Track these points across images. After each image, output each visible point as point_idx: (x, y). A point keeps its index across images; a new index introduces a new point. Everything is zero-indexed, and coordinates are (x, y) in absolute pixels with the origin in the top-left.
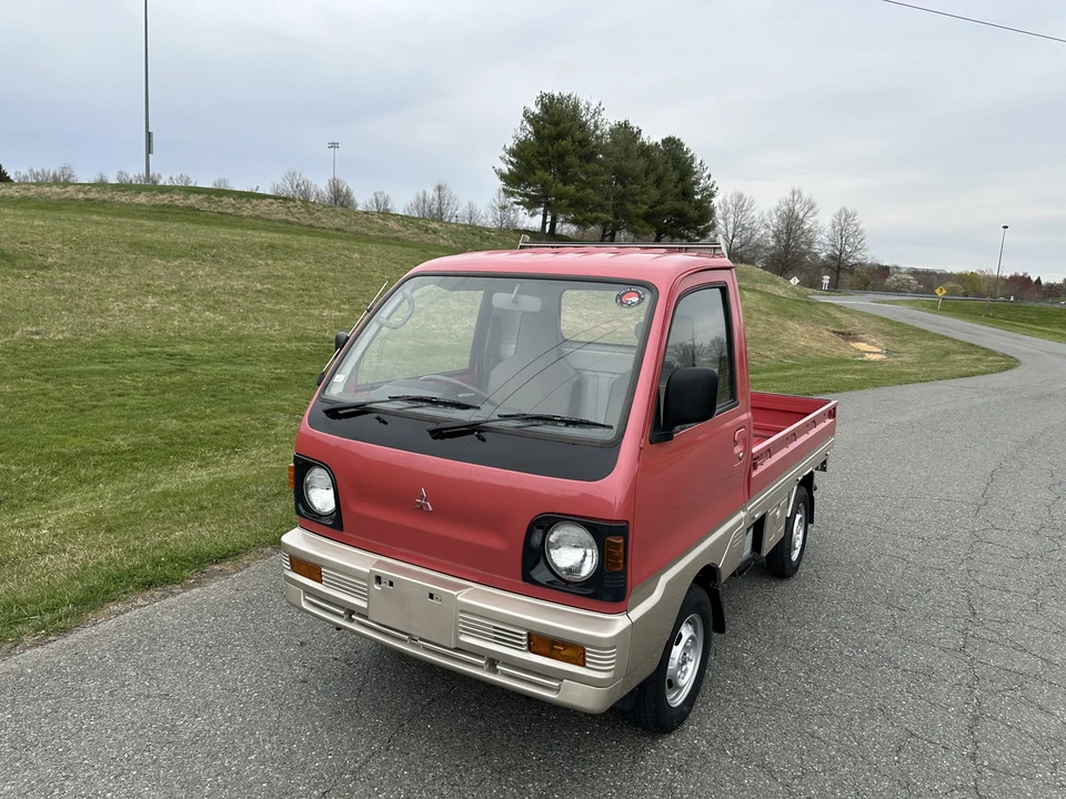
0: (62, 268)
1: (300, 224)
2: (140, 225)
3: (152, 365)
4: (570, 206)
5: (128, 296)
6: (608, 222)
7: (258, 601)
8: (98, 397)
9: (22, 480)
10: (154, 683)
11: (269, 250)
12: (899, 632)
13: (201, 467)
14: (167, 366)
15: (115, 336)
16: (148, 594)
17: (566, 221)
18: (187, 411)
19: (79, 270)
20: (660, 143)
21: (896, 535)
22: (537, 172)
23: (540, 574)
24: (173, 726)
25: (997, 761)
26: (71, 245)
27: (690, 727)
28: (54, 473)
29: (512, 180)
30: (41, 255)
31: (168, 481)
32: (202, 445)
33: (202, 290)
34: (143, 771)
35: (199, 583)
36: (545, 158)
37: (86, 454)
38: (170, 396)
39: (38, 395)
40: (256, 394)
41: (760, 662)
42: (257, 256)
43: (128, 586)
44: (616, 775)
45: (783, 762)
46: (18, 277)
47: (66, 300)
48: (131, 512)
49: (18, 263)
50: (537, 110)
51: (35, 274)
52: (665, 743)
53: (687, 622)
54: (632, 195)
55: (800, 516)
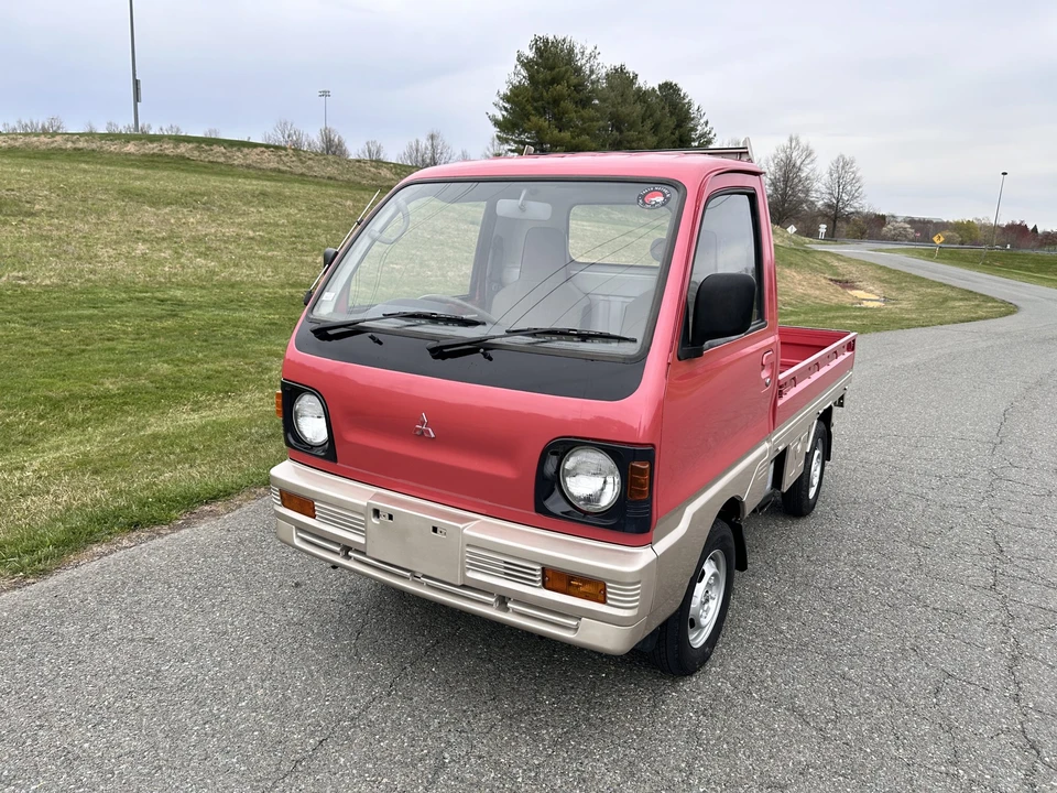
0: (50, 215)
1: (291, 173)
2: (129, 173)
3: (141, 310)
5: (117, 243)
7: (250, 541)
8: (86, 341)
9: (7, 424)
10: (139, 626)
11: (261, 198)
12: (925, 570)
13: (193, 410)
14: (157, 311)
15: (104, 281)
16: (134, 535)
18: (179, 355)
19: (67, 217)
20: (657, 88)
21: (913, 473)
22: (532, 118)
23: (555, 505)
24: (158, 672)
25: (1042, 703)
26: (58, 192)
27: (713, 669)
28: (41, 417)
29: (506, 127)
30: (28, 202)
31: (158, 425)
32: (195, 389)
33: (194, 237)
34: (124, 719)
35: (188, 524)
36: (540, 103)
37: (73, 398)
38: (161, 340)
39: (24, 339)
40: (250, 339)
41: (781, 601)
42: (248, 203)
43: (113, 527)
44: (637, 720)
45: (814, 705)
47: (53, 247)
48: (119, 454)
50: (531, 54)
51: (22, 221)
52: (687, 686)
53: (710, 558)
54: (629, 142)
55: (818, 452)
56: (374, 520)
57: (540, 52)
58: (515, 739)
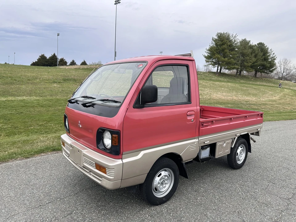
4: (226, 64)
6: (238, 69)
12: (267, 190)
16: (52, 152)
17: (225, 68)
20: (257, 44)
22: (216, 55)
23: (101, 146)
24: (31, 181)
27: (165, 205)
29: (208, 58)
36: (218, 51)
49: (77, 81)
50: (216, 38)
52: (153, 208)
53: (164, 170)
54: (246, 60)
55: (241, 149)
56: (71, 148)
57: (219, 37)
58: (94, 212)
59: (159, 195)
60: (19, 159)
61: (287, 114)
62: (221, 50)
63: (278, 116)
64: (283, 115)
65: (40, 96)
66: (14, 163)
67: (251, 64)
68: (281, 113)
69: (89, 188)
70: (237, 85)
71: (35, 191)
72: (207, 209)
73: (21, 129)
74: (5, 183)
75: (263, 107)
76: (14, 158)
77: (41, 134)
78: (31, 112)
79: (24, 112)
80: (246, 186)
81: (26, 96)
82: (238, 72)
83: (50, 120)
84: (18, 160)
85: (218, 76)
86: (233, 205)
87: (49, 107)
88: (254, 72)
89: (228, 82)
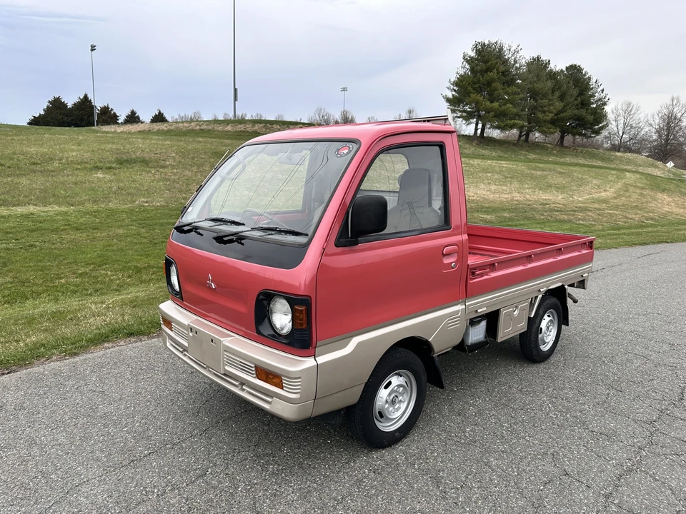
0: (173, 167)
2: (223, 142)
4: (495, 116)
6: (523, 126)
12: (606, 405)
16: (128, 339)
17: (492, 127)
19: (182, 168)
20: (564, 69)
21: (651, 341)
22: (472, 95)
23: (266, 330)
26: (180, 154)
27: (400, 447)
28: (129, 277)
29: (454, 102)
30: (163, 160)
36: (477, 85)
39: (135, 235)
41: (480, 414)
43: (119, 334)
44: (330, 468)
45: (451, 477)
46: (148, 172)
47: (169, 185)
49: (150, 165)
50: (473, 54)
51: (158, 171)
52: (375, 455)
53: (396, 374)
54: (541, 107)
55: (549, 319)
56: (191, 334)
57: (479, 52)
58: (252, 468)
59: (388, 427)
60: (54, 358)
61: (633, 231)
62: (484, 84)
63: (615, 236)
64: (624, 234)
65: (67, 202)
66: (46, 367)
67: (551, 115)
68: (619, 229)
69: (230, 418)
70: (521, 167)
71: (112, 430)
72: (488, 451)
73: (36, 285)
74: (40, 415)
75: (580, 215)
76: (43, 357)
77: (86, 295)
78: (53, 244)
79: (37, 243)
80: (562, 399)
81: (35, 205)
82: (523, 134)
83: (102, 262)
84: (53, 361)
85: (477, 144)
86: (541, 441)
87: (94, 229)
88: (557, 135)
89: (500, 158)
